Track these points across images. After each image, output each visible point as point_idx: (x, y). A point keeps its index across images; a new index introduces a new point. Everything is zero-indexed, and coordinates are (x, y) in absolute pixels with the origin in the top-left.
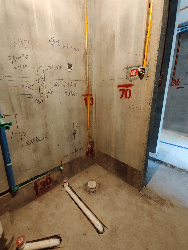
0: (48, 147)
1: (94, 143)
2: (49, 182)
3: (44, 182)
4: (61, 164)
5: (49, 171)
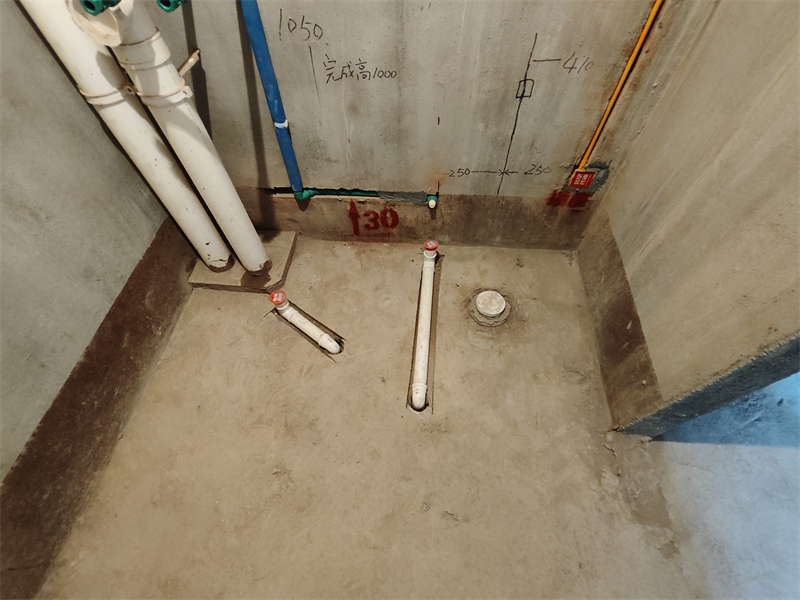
0: (399, 113)
1: (608, 172)
2: (390, 222)
3: (376, 214)
4: (436, 190)
5: (393, 193)
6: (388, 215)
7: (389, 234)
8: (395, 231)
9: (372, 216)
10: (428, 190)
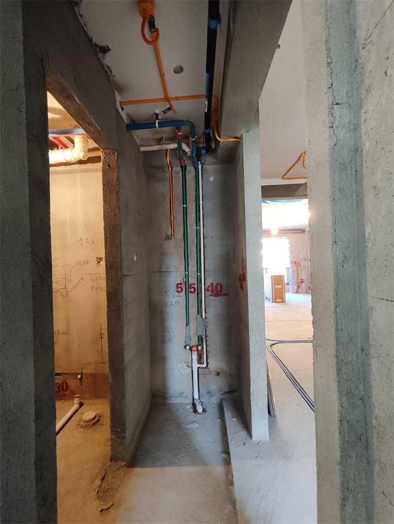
0: (68, 344)
2: (65, 388)
3: (60, 384)
4: (81, 372)
5: (66, 374)
6: (64, 384)
7: (64, 395)
8: (67, 393)
9: (58, 385)
10: (78, 372)
